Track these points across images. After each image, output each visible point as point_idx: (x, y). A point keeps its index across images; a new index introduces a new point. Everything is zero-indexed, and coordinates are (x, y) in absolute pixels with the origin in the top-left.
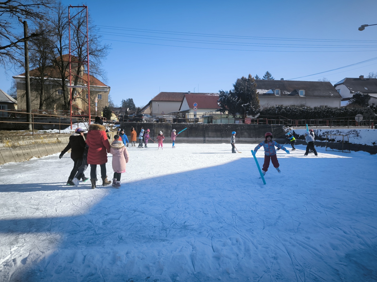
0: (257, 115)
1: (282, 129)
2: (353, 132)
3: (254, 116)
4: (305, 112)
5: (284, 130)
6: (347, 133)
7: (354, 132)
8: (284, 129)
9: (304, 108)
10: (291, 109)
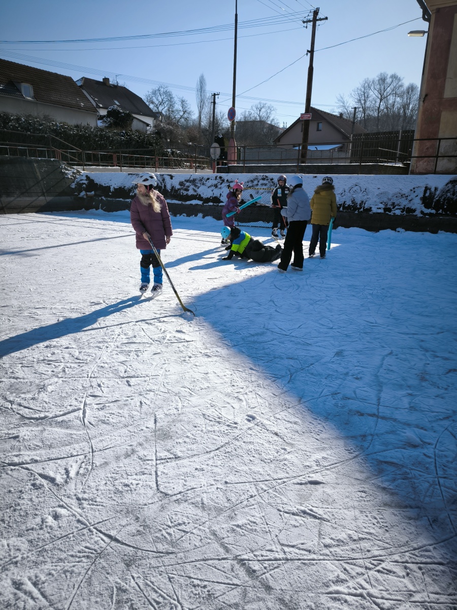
1: (59, 170)
2: (262, 182)
5: (66, 174)
6: (247, 184)
7: (265, 182)
8: (67, 172)
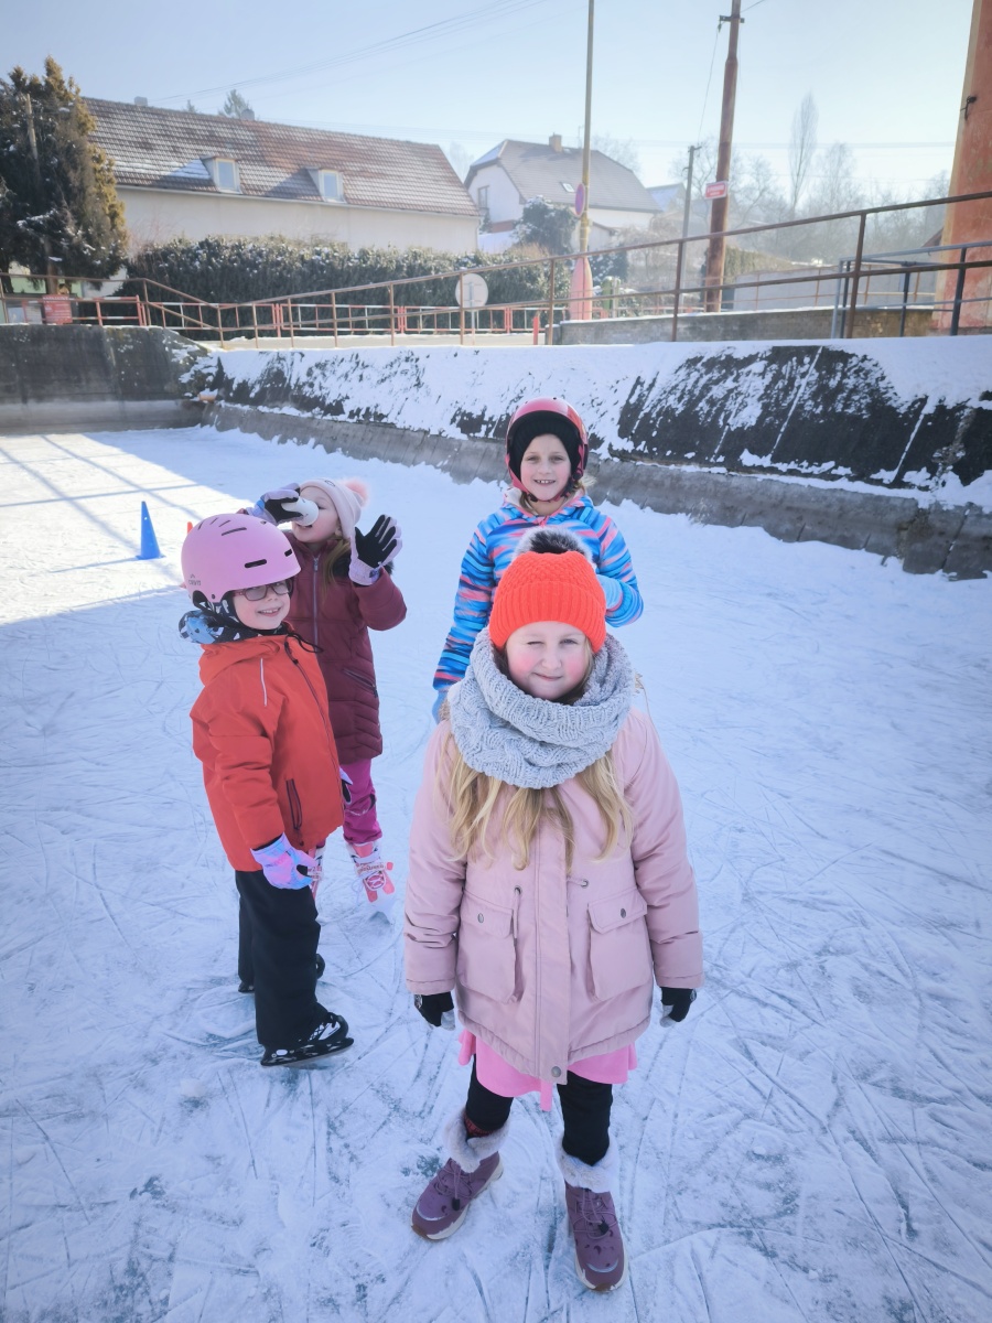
0: (112, 278)
3: (98, 286)
4: (322, 268)
9: (319, 253)
10: (260, 254)
